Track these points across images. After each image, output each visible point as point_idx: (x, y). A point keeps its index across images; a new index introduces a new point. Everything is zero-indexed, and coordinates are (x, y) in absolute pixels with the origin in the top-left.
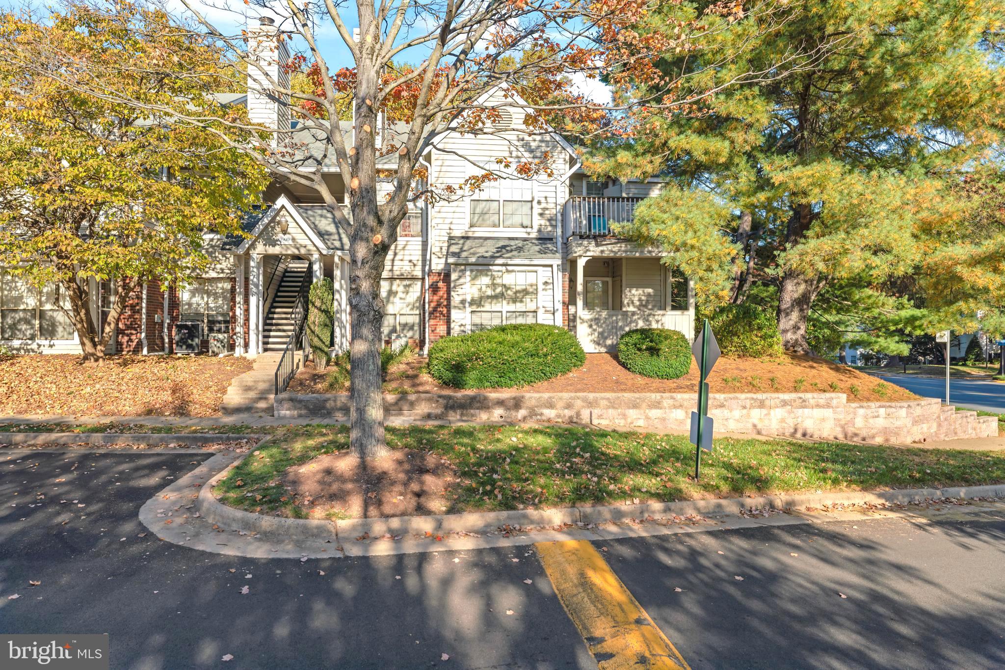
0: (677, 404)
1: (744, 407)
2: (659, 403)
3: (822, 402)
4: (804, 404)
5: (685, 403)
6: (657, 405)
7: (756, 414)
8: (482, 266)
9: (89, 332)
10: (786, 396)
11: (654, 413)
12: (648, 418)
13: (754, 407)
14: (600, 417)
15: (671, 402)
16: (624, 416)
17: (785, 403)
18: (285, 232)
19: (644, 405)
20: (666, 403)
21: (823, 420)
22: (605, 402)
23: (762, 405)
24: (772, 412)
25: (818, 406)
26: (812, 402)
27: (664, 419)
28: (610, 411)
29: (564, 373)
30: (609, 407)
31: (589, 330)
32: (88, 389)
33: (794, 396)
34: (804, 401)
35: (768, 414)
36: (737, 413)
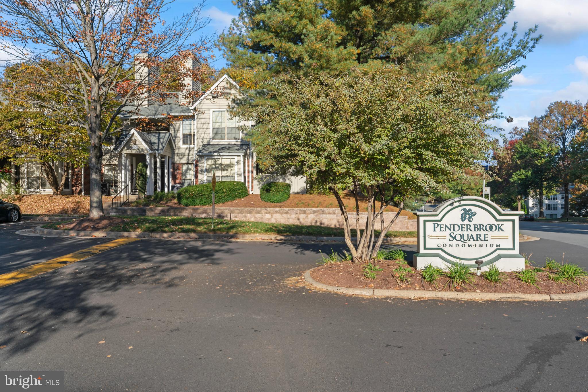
0: (268, 212)
1: (297, 214)
2: (260, 211)
3: (331, 211)
4: (323, 213)
5: (271, 212)
6: (259, 212)
7: (302, 216)
8: (209, 156)
9: (55, 184)
10: (315, 209)
11: (258, 216)
12: (255, 218)
13: (301, 214)
14: (235, 217)
15: (265, 211)
16: (246, 217)
17: (314, 212)
18: (135, 144)
19: (254, 212)
20: (263, 211)
21: (332, 219)
22: (238, 211)
23: (304, 213)
24: (309, 216)
25: (329, 213)
26: (327, 211)
27: (262, 218)
28: (240, 214)
29: (232, 200)
30: (239, 213)
31: (258, 183)
32: (48, 205)
33: (318, 209)
34: (323, 211)
35: (307, 216)
36: (294, 216)
